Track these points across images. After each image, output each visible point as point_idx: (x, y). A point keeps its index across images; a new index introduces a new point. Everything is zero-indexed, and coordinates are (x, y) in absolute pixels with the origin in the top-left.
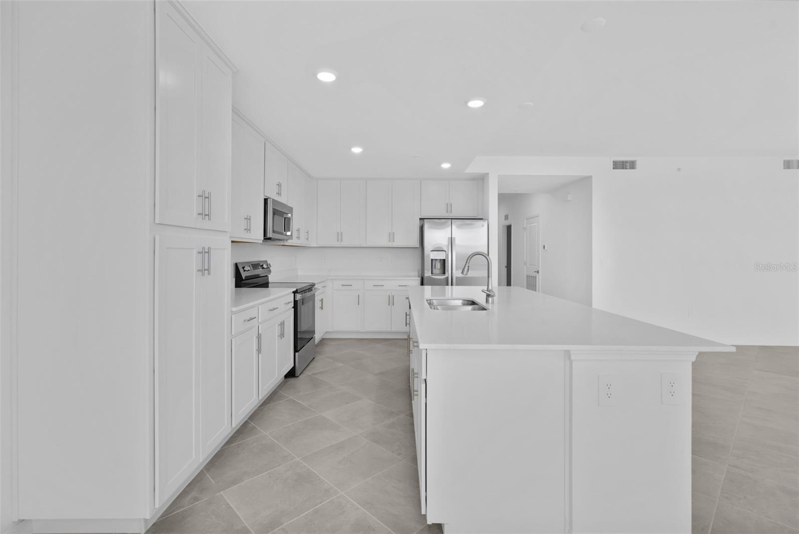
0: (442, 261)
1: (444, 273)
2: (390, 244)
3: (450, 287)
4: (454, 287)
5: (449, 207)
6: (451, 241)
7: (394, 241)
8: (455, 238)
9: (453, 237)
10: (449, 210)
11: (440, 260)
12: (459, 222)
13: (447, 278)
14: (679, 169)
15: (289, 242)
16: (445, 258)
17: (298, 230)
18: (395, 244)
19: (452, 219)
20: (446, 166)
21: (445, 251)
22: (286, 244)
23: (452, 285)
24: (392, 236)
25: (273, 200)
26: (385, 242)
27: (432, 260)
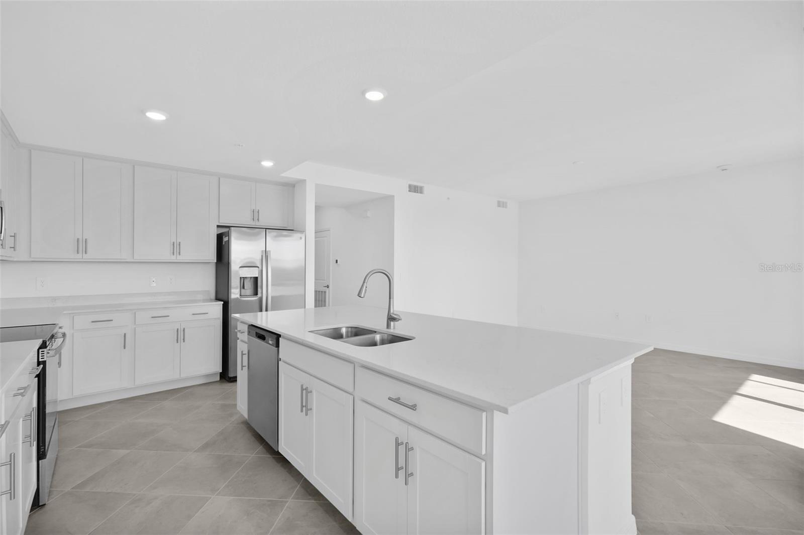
0: (252, 279)
1: (256, 293)
2: (173, 258)
3: (264, 313)
4: (269, 312)
5: (255, 214)
6: (266, 255)
7: (179, 254)
8: (270, 251)
9: (267, 250)
10: (256, 218)
11: (251, 277)
12: (274, 233)
13: (261, 300)
14: (448, 198)
16: (257, 276)
18: (180, 258)
19: (266, 229)
20: (267, 164)
21: (258, 267)
23: (267, 310)
24: (176, 248)
26: (167, 256)
27: (241, 278)
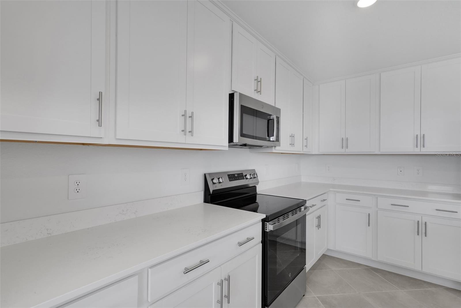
2: (417, 151)
7: (424, 146)
15: (278, 149)
17: (292, 136)
18: (425, 151)
22: (274, 151)
24: (420, 140)
25: (241, 95)
26: (410, 148)
